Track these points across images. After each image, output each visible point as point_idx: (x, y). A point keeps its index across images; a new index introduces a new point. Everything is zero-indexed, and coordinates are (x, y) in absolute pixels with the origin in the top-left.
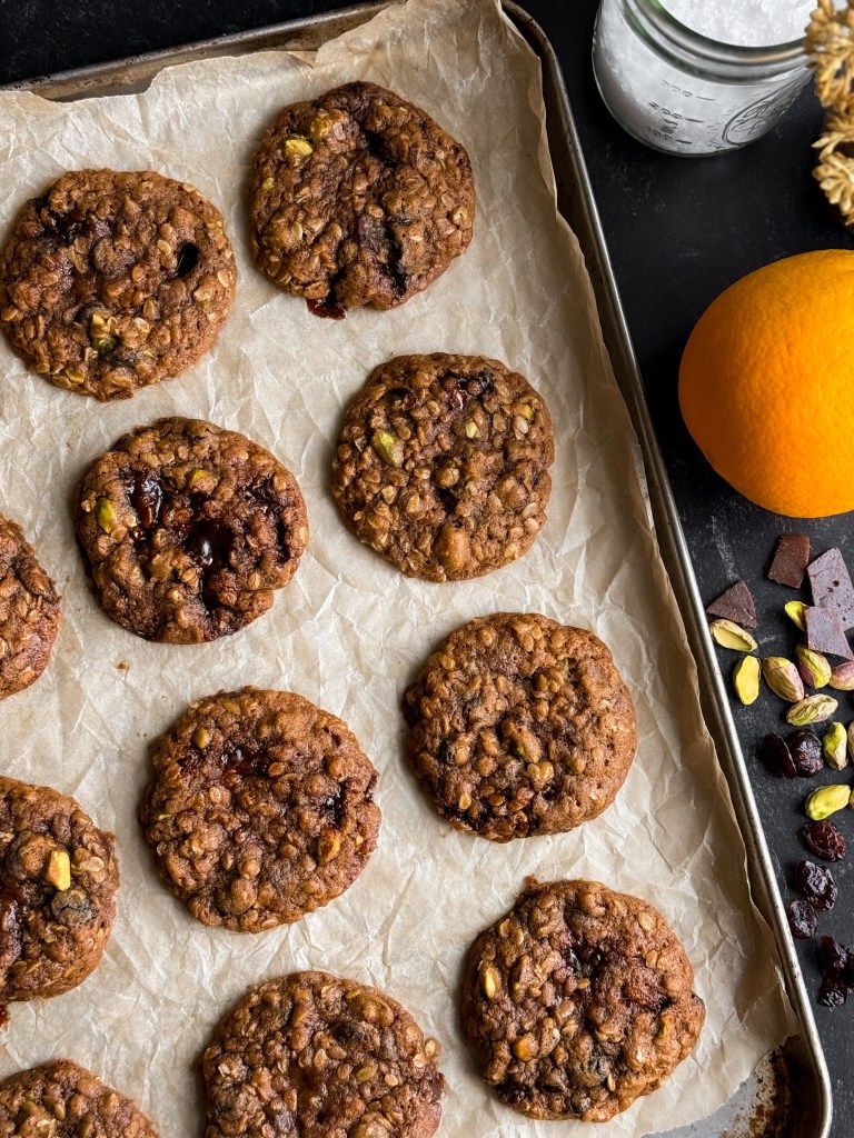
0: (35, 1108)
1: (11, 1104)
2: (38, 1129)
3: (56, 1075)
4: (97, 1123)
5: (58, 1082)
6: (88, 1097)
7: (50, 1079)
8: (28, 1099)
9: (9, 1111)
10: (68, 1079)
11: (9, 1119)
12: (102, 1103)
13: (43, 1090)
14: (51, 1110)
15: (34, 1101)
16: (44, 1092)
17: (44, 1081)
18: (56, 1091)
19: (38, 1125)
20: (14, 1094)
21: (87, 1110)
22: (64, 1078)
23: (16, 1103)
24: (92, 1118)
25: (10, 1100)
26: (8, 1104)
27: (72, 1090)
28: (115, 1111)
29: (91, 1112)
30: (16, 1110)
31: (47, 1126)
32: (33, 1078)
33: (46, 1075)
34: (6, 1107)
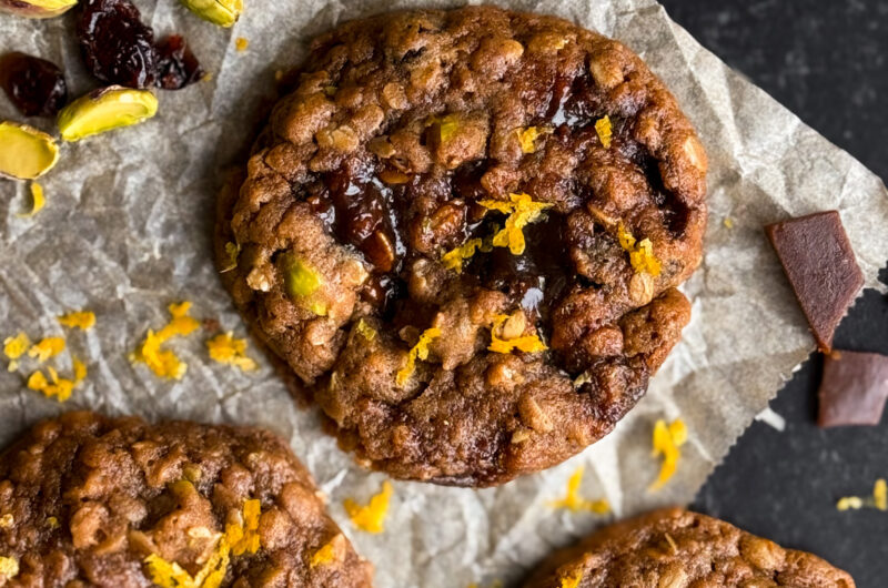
0: (195, 500)
1: (156, 473)
2: (188, 540)
3: (252, 456)
4: (294, 575)
5: (251, 471)
6: (294, 521)
7: (239, 457)
8: (188, 476)
9: (145, 481)
10: (271, 472)
11: (140, 496)
12: (315, 542)
13: (220, 473)
14: (221, 517)
15: (197, 485)
16: (221, 477)
17: (226, 457)
18: (241, 484)
19: (191, 533)
20: (166, 456)
21: (284, 543)
22: (266, 468)
23: (165, 474)
24: (287, 560)
25: (157, 465)
26: (148, 470)
27: (271, 496)
28: (333, 569)
29: (289, 549)
30: (159, 486)
31: (203, 541)
32: (209, 443)
33: (234, 449)
34: (143, 474)
